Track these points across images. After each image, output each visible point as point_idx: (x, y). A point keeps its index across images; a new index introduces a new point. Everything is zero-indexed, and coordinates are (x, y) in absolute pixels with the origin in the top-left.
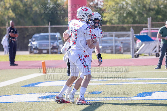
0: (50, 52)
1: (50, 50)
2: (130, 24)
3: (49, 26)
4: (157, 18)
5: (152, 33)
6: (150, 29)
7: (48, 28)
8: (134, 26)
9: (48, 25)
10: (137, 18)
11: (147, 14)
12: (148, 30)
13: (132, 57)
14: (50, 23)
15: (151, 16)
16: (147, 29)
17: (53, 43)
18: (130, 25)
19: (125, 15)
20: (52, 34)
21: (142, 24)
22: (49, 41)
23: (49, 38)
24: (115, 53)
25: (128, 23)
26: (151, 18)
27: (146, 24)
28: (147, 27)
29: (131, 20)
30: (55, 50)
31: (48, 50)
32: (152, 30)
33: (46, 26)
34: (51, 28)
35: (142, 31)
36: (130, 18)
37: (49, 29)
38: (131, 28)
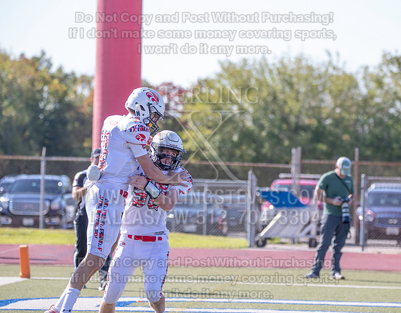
0: (41, 224)
1: (41, 219)
2: (248, 162)
3: (42, 158)
4: (315, 150)
5: (302, 187)
6: (297, 176)
7: (39, 162)
8: (258, 167)
9: (41, 155)
10: (266, 149)
11: (290, 139)
12: (291, 178)
13: (250, 246)
14: (44, 150)
15: (301, 145)
16: (288, 176)
17: (51, 201)
18: (246, 164)
19: (235, 138)
20: (49, 177)
21: (278, 162)
22: (42, 195)
23: (42, 187)
24: (208, 234)
25: (242, 159)
26: (299, 149)
27: (288, 163)
28: (288, 171)
29: (251, 153)
30: (55, 220)
31: (36, 218)
32: (301, 179)
33: (36, 157)
34: (48, 163)
35: (278, 182)
36: (249, 146)
37: (43, 165)
38: (250, 173)
